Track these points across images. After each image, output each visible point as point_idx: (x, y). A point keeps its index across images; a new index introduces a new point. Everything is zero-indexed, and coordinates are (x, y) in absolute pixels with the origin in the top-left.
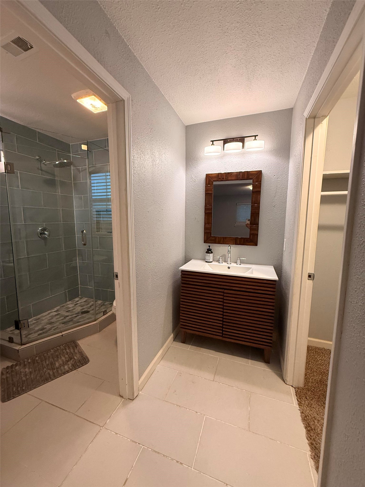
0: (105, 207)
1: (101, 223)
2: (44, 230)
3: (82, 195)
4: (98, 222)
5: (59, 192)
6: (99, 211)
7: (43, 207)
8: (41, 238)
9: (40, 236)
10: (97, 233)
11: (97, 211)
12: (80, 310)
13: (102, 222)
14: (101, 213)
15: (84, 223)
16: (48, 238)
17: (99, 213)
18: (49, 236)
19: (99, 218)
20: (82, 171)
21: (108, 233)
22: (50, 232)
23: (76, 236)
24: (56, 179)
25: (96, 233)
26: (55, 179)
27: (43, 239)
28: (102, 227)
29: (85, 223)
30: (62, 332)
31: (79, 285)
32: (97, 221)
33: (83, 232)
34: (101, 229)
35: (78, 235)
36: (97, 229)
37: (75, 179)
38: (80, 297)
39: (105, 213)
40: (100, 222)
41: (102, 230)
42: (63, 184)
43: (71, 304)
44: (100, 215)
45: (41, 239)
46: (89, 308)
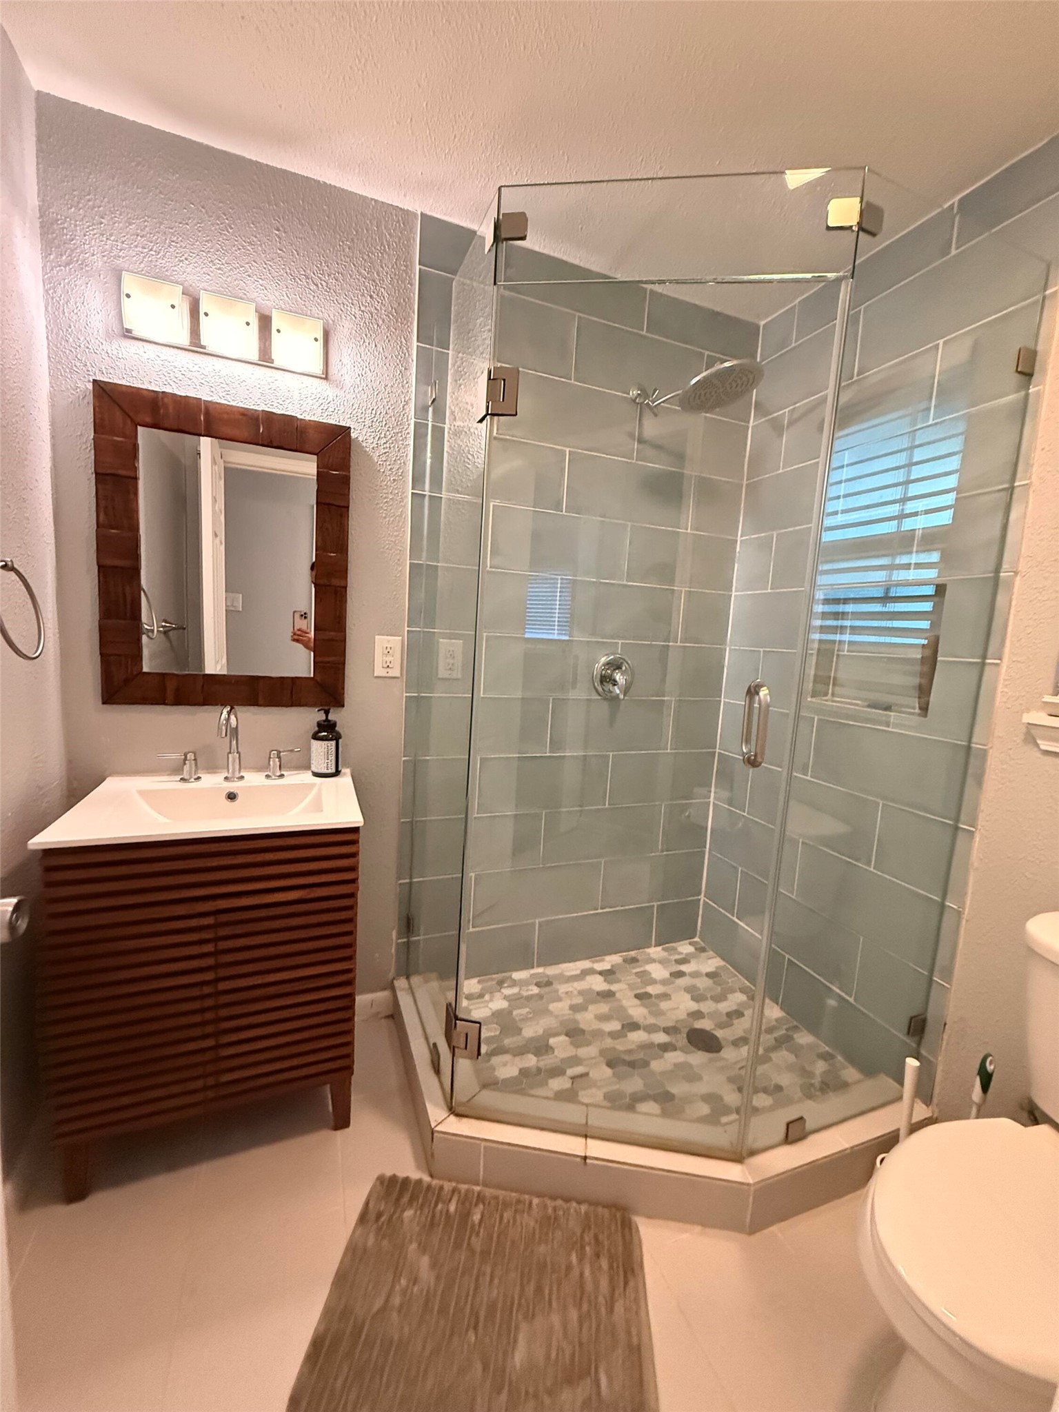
0: (880, 576)
1: (838, 655)
2: (616, 665)
3: (774, 530)
4: (827, 652)
5: (688, 523)
6: (840, 599)
7: (625, 583)
8: (600, 695)
9: (600, 689)
10: (814, 700)
11: (827, 601)
12: (683, 1016)
13: (846, 653)
14: (850, 608)
15: (759, 651)
16: (621, 696)
17: (841, 608)
18: (626, 691)
19: (834, 630)
20: (791, 423)
21: (869, 706)
22: (633, 675)
23: (720, 701)
24: (685, 472)
25: (809, 699)
26: (683, 474)
27: (605, 699)
28: (842, 675)
29: (764, 651)
30: (586, 1137)
31: (703, 894)
32: (823, 646)
33: (758, 693)
34: (834, 685)
35: (730, 700)
36: (815, 681)
37: (757, 463)
38: (697, 939)
39: (877, 607)
40: (836, 653)
41: (838, 689)
42: (707, 490)
43: (661, 962)
44: (843, 619)
45: (599, 698)
46: (721, 1026)
